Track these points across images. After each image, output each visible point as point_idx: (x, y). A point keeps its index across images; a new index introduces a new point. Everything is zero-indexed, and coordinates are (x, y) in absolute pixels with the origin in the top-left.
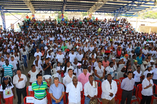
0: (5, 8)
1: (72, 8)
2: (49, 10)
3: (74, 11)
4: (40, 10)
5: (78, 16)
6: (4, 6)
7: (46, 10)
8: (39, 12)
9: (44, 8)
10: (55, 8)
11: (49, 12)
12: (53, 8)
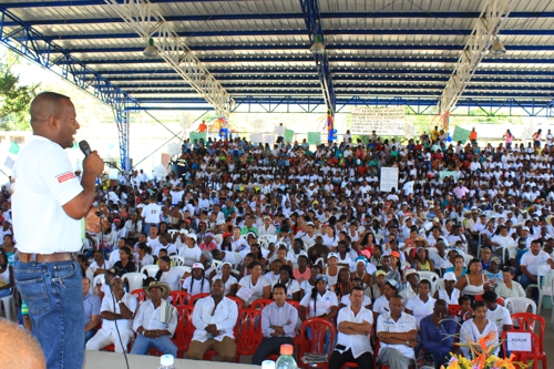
0: (133, 96)
1: (371, 93)
2: (281, 101)
3: (376, 102)
4: (250, 100)
5: (392, 121)
6: (131, 89)
7: (269, 101)
8: (244, 107)
9: (263, 92)
10: (303, 92)
11: (283, 107)
12: (298, 92)
